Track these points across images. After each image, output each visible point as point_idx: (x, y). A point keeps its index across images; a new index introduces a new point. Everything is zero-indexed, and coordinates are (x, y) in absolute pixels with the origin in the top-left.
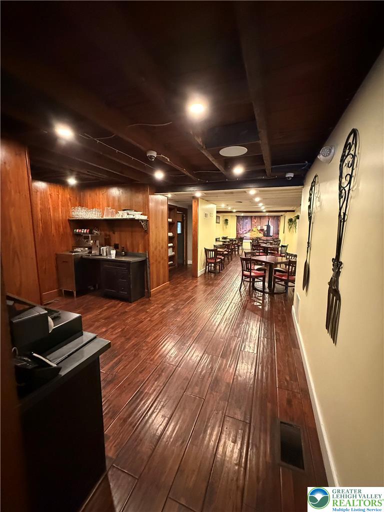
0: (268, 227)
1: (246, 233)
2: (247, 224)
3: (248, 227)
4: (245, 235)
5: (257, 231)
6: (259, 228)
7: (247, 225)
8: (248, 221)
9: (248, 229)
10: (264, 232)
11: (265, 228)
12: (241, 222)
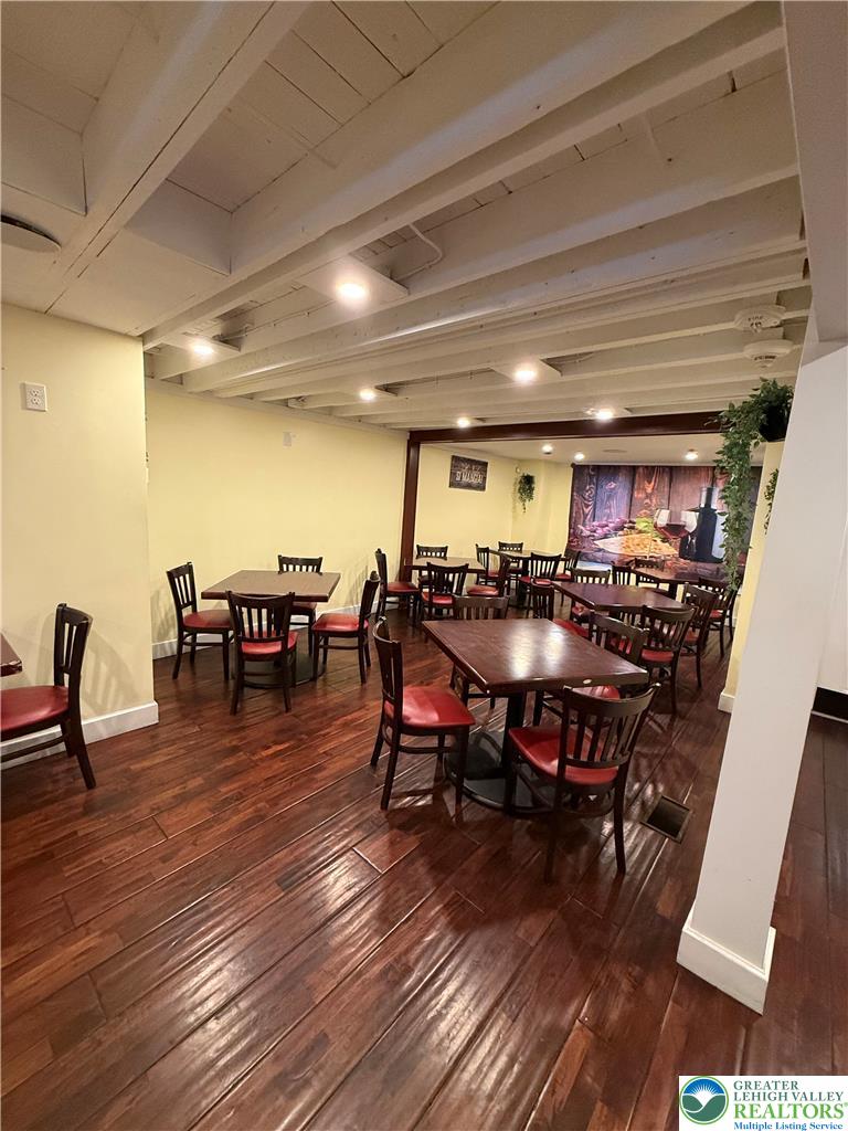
0: (707, 516)
1: (605, 537)
2: (615, 500)
3: (616, 511)
4: (600, 544)
5: (652, 534)
6: (663, 518)
7: (613, 503)
8: (617, 487)
9: (615, 521)
10: (684, 540)
11: (691, 521)
12: (590, 490)
